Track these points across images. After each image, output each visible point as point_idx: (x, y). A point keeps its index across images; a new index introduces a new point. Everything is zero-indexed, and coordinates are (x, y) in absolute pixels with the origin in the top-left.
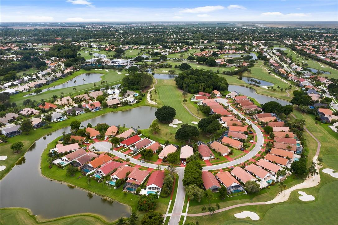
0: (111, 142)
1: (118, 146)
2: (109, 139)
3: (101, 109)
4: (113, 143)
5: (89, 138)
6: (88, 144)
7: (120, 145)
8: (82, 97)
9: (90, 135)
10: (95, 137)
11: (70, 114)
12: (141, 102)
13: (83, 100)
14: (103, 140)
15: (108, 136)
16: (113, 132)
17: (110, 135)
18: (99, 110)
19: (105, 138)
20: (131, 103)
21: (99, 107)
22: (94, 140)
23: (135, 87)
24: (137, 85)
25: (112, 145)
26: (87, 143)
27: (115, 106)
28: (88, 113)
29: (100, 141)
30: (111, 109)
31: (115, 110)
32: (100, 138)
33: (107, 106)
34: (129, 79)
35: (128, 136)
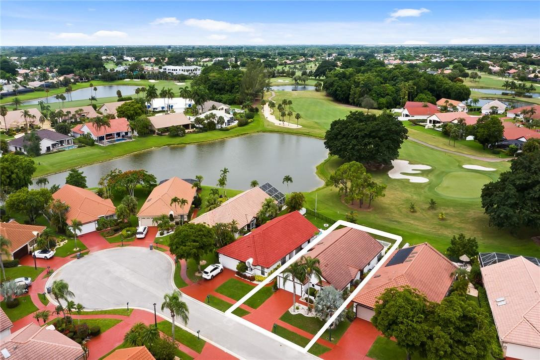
0: (172, 251)
1: (210, 272)
2: (158, 235)
3: (130, 138)
4: (180, 257)
5: (62, 230)
6: (49, 263)
7: (221, 267)
8: (76, 112)
9: (68, 215)
10: (91, 228)
11: (23, 150)
12: (252, 124)
13: (78, 120)
14: (131, 238)
15: (155, 219)
16: (175, 200)
17: (163, 217)
18: (123, 141)
19: (140, 229)
20: (224, 126)
21: (127, 133)
22: (82, 240)
23: (225, 97)
24: (229, 94)
25: (177, 262)
26: (43, 256)
27: (176, 132)
28: (88, 147)
29: (112, 243)
30: (165, 140)
31: (177, 140)
32: (116, 231)
33: (152, 132)
34: (210, 80)
35: (250, 219)
